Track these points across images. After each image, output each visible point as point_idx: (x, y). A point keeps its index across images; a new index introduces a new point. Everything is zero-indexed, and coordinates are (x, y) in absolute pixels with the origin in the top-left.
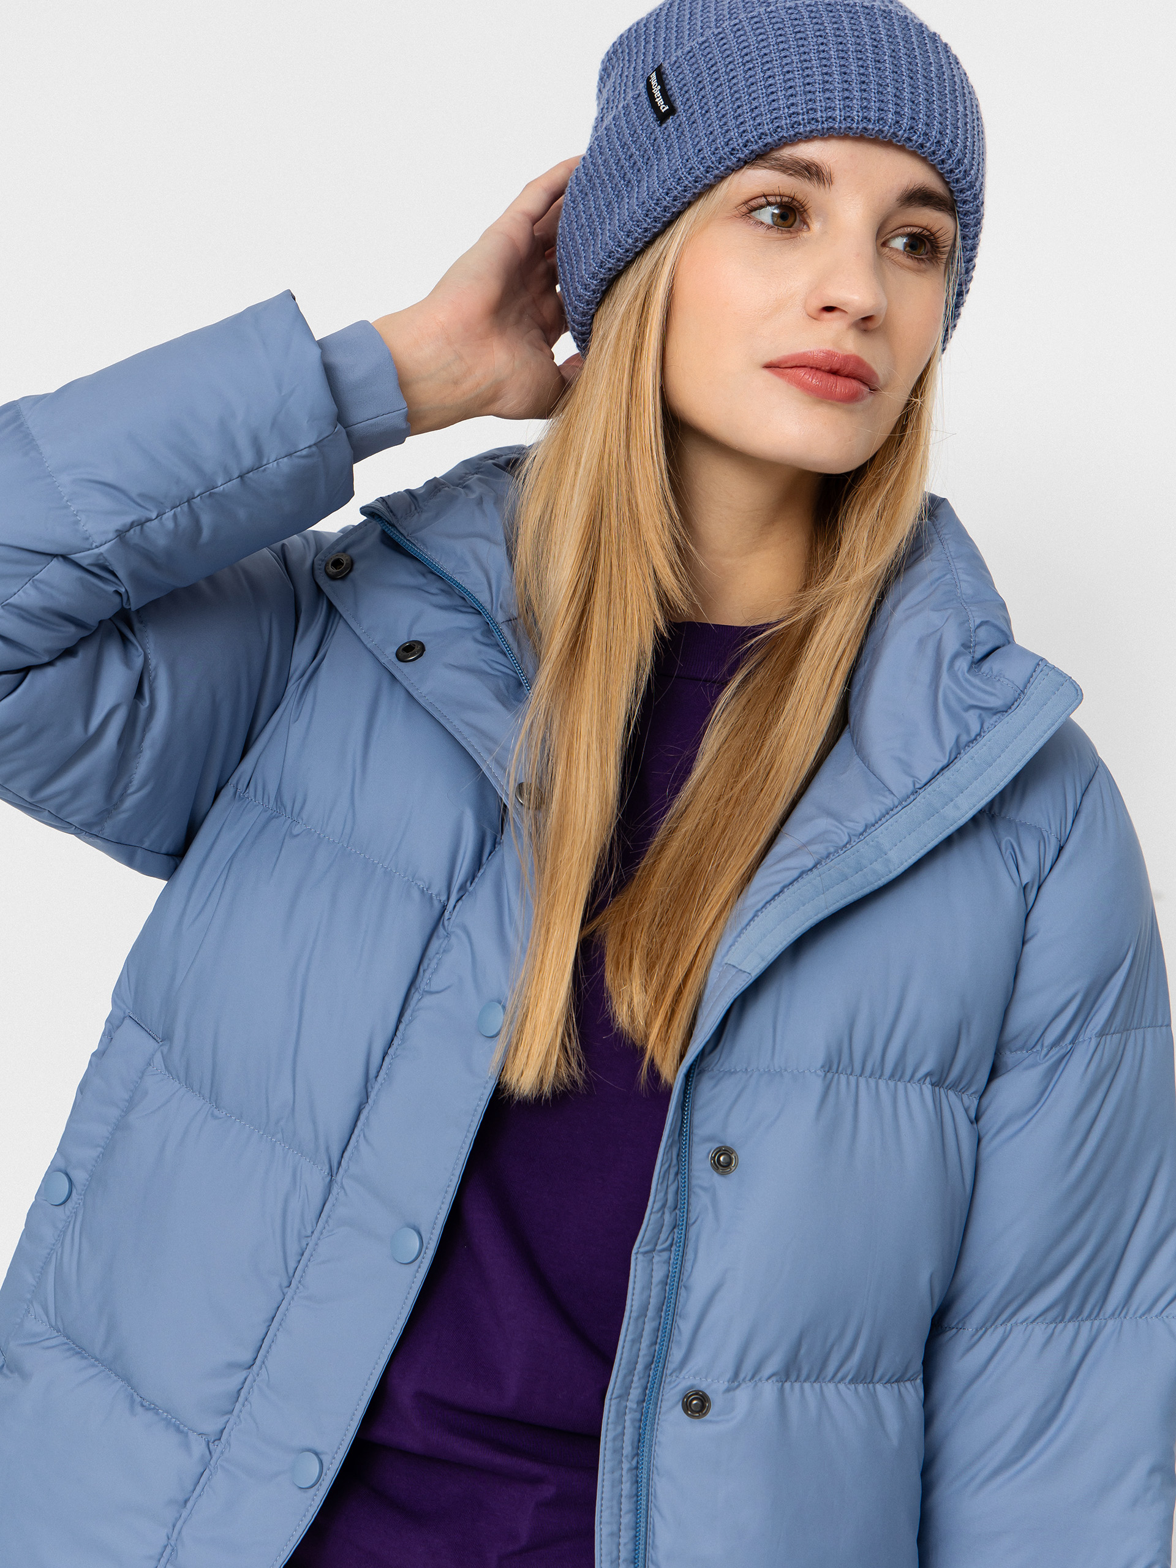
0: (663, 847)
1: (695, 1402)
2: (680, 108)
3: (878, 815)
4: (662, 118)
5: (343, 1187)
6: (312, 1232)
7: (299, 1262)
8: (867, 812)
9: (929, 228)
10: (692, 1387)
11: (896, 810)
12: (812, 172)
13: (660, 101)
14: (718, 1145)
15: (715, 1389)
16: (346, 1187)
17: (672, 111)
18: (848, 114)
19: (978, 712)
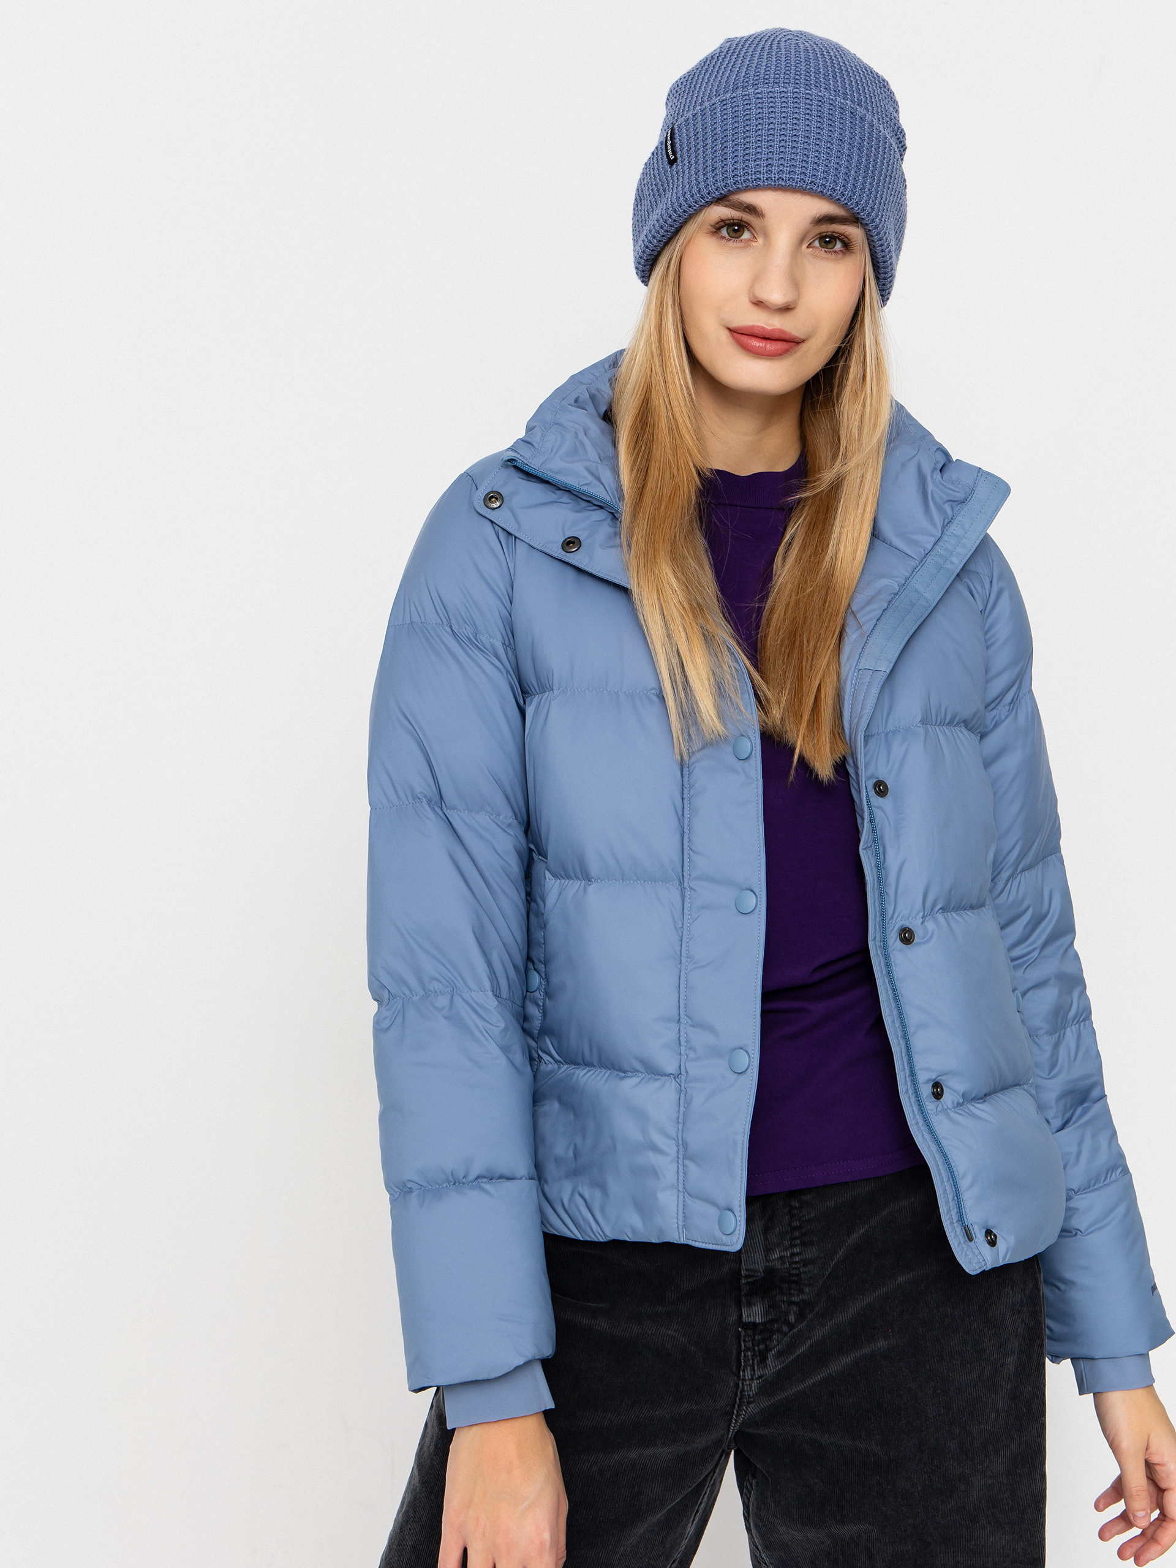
0: (769, 621)
1: (907, 935)
2: (679, 159)
3: (910, 572)
4: (672, 163)
5: (691, 888)
6: (683, 924)
7: (681, 945)
8: (903, 571)
9: (849, 237)
10: (902, 926)
11: (918, 569)
12: (752, 209)
13: (670, 152)
14: (875, 781)
15: (915, 924)
16: (692, 886)
17: (675, 160)
18: (769, 176)
19: (950, 503)
